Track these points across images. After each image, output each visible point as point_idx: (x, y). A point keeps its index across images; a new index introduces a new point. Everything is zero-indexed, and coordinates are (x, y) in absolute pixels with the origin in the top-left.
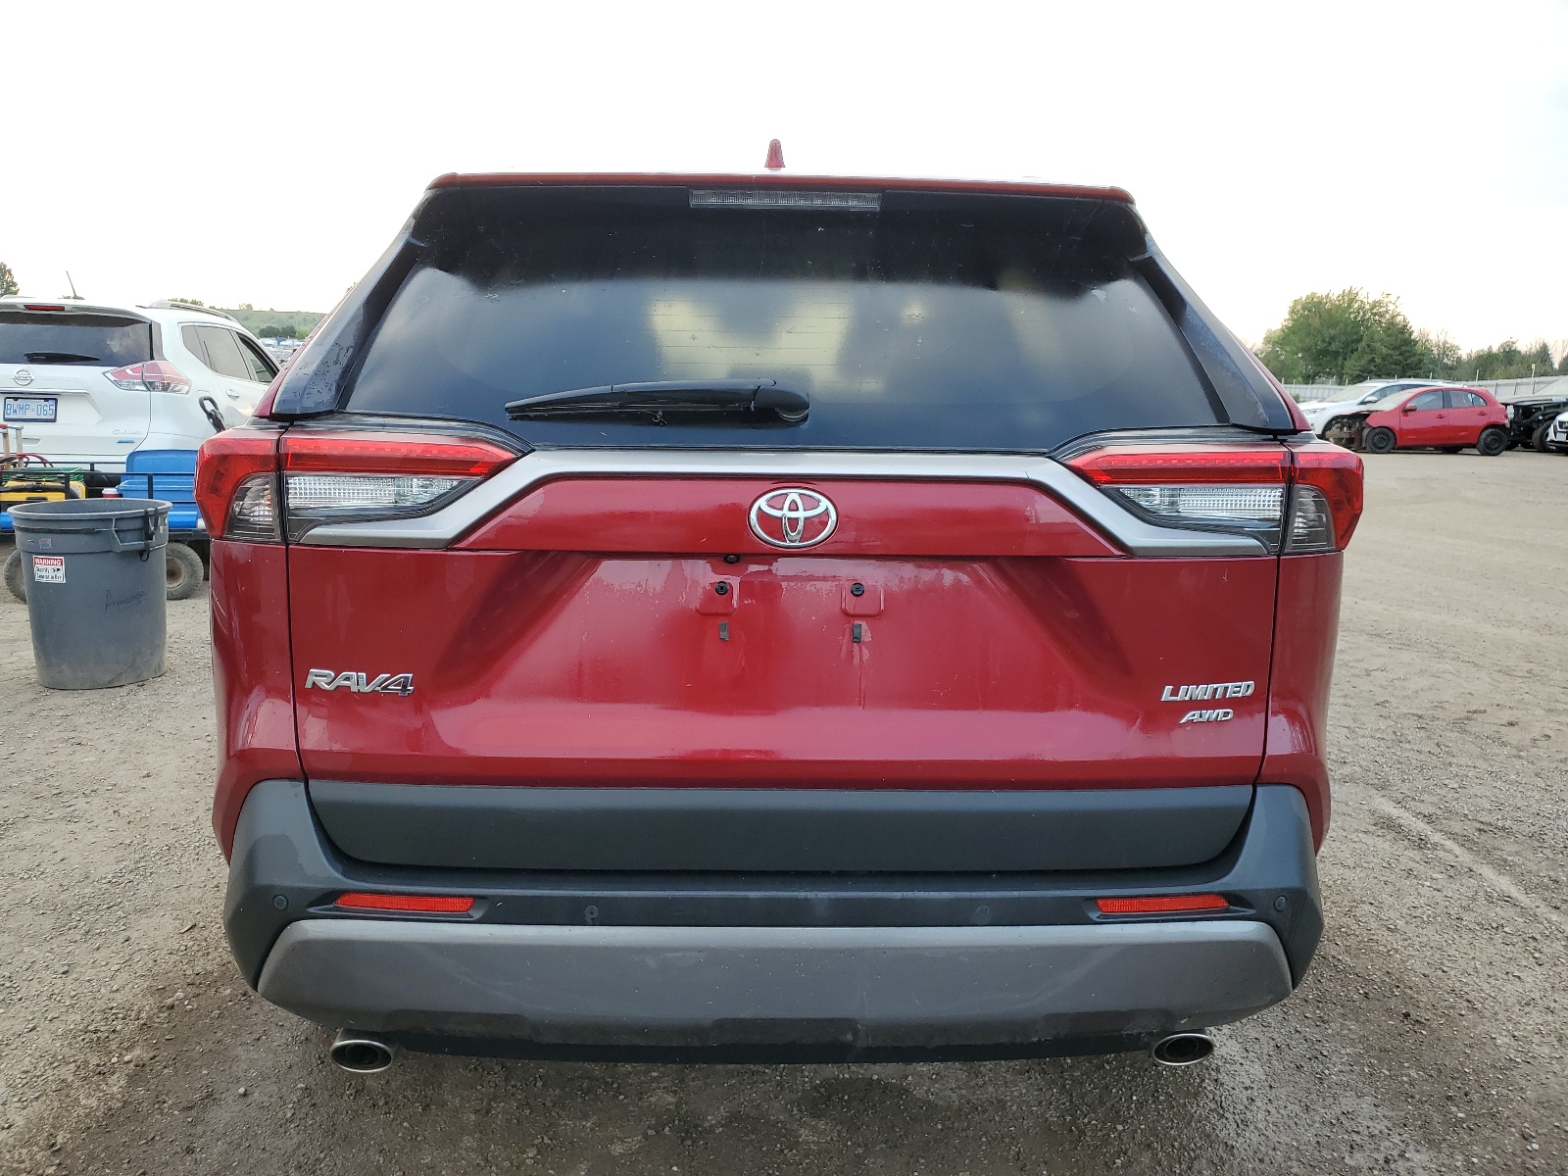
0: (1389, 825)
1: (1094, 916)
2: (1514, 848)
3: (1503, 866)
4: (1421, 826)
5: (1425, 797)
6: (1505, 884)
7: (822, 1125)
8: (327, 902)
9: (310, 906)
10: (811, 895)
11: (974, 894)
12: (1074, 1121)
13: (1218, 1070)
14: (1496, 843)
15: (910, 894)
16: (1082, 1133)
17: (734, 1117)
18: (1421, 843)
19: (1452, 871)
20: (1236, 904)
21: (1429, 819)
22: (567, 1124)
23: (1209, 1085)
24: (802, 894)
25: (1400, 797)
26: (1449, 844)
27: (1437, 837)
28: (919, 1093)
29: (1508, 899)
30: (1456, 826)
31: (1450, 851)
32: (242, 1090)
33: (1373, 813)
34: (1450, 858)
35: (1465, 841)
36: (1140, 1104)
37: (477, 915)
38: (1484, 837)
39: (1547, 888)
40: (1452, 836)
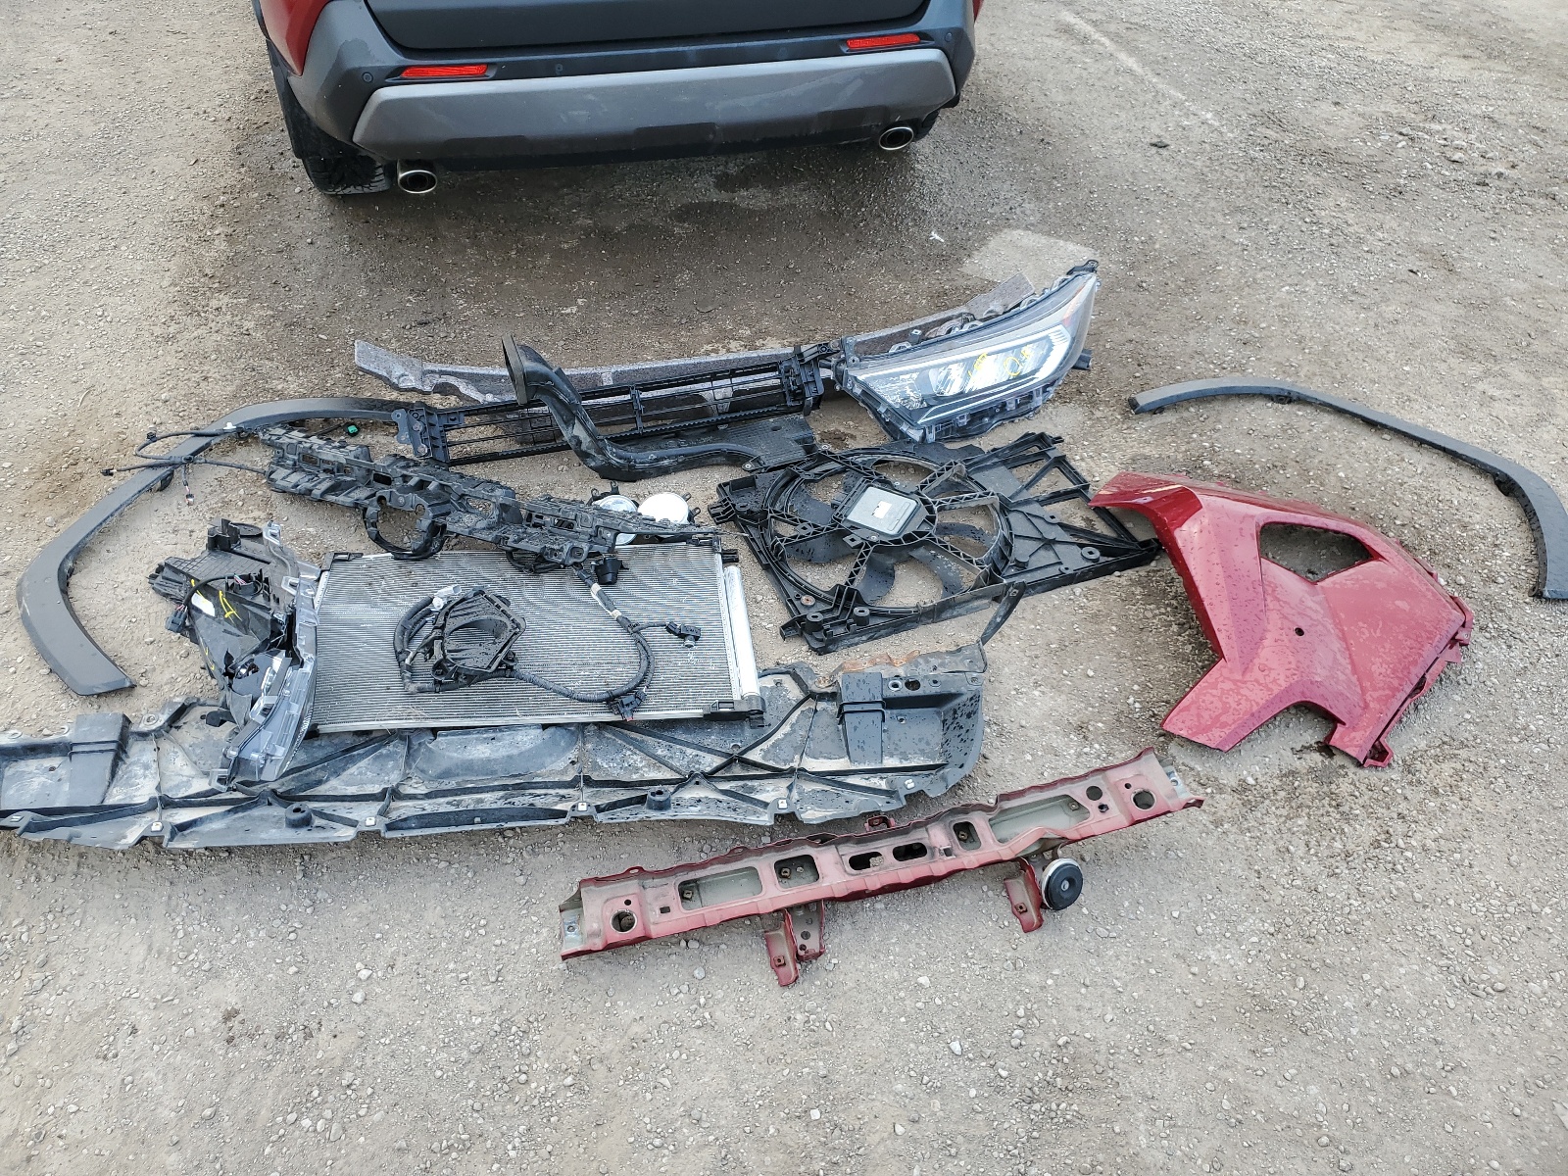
0: (1067, 30)
1: (844, 49)
2: (1147, 39)
3: (1133, 51)
4: (1089, 29)
5: (1099, 8)
6: (1131, 62)
7: (686, 225)
8: (396, 76)
9: (388, 77)
10: (686, 48)
11: (778, 42)
12: (837, 209)
13: (923, 177)
14: (1136, 37)
15: (742, 44)
16: (841, 214)
17: (629, 228)
18: (1085, 40)
19: (1099, 57)
20: (924, 39)
21: (1094, 23)
22: (529, 238)
23: (917, 185)
24: (681, 49)
25: (1080, 9)
26: (1103, 40)
27: (1097, 36)
28: (743, 205)
29: (1130, 72)
30: (1112, 27)
31: (1103, 44)
32: (309, 240)
33: (1057, 22)
34: (1101, 49)
35: (1116, 38)
36: (875, 199)
37: (491, 73)
38: (1129, 33)
39: (1158, 63)
40: (1107, 34)
